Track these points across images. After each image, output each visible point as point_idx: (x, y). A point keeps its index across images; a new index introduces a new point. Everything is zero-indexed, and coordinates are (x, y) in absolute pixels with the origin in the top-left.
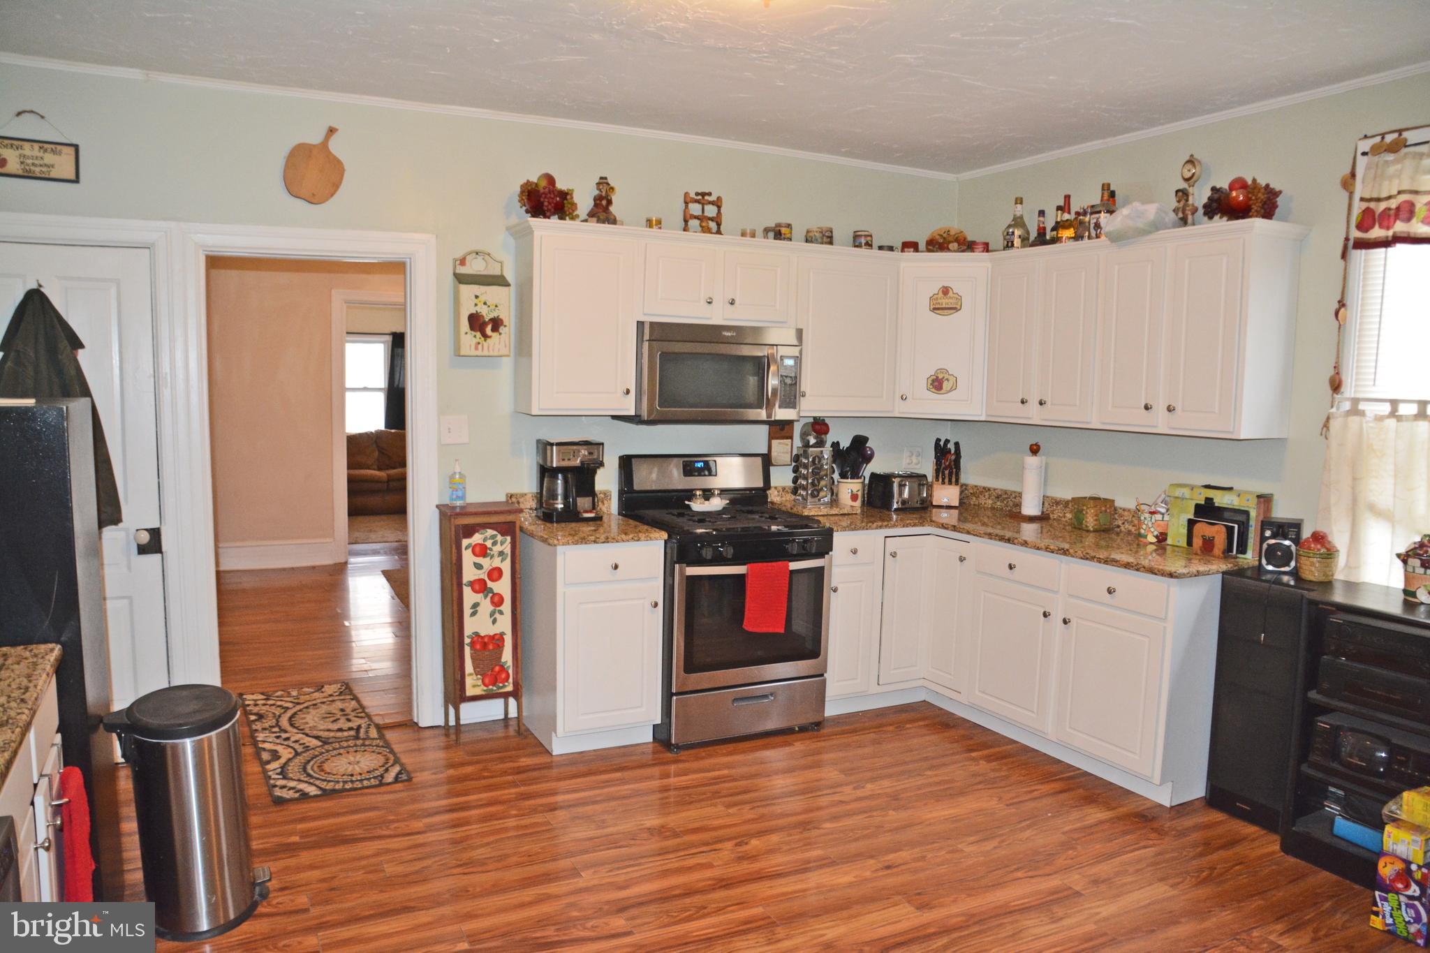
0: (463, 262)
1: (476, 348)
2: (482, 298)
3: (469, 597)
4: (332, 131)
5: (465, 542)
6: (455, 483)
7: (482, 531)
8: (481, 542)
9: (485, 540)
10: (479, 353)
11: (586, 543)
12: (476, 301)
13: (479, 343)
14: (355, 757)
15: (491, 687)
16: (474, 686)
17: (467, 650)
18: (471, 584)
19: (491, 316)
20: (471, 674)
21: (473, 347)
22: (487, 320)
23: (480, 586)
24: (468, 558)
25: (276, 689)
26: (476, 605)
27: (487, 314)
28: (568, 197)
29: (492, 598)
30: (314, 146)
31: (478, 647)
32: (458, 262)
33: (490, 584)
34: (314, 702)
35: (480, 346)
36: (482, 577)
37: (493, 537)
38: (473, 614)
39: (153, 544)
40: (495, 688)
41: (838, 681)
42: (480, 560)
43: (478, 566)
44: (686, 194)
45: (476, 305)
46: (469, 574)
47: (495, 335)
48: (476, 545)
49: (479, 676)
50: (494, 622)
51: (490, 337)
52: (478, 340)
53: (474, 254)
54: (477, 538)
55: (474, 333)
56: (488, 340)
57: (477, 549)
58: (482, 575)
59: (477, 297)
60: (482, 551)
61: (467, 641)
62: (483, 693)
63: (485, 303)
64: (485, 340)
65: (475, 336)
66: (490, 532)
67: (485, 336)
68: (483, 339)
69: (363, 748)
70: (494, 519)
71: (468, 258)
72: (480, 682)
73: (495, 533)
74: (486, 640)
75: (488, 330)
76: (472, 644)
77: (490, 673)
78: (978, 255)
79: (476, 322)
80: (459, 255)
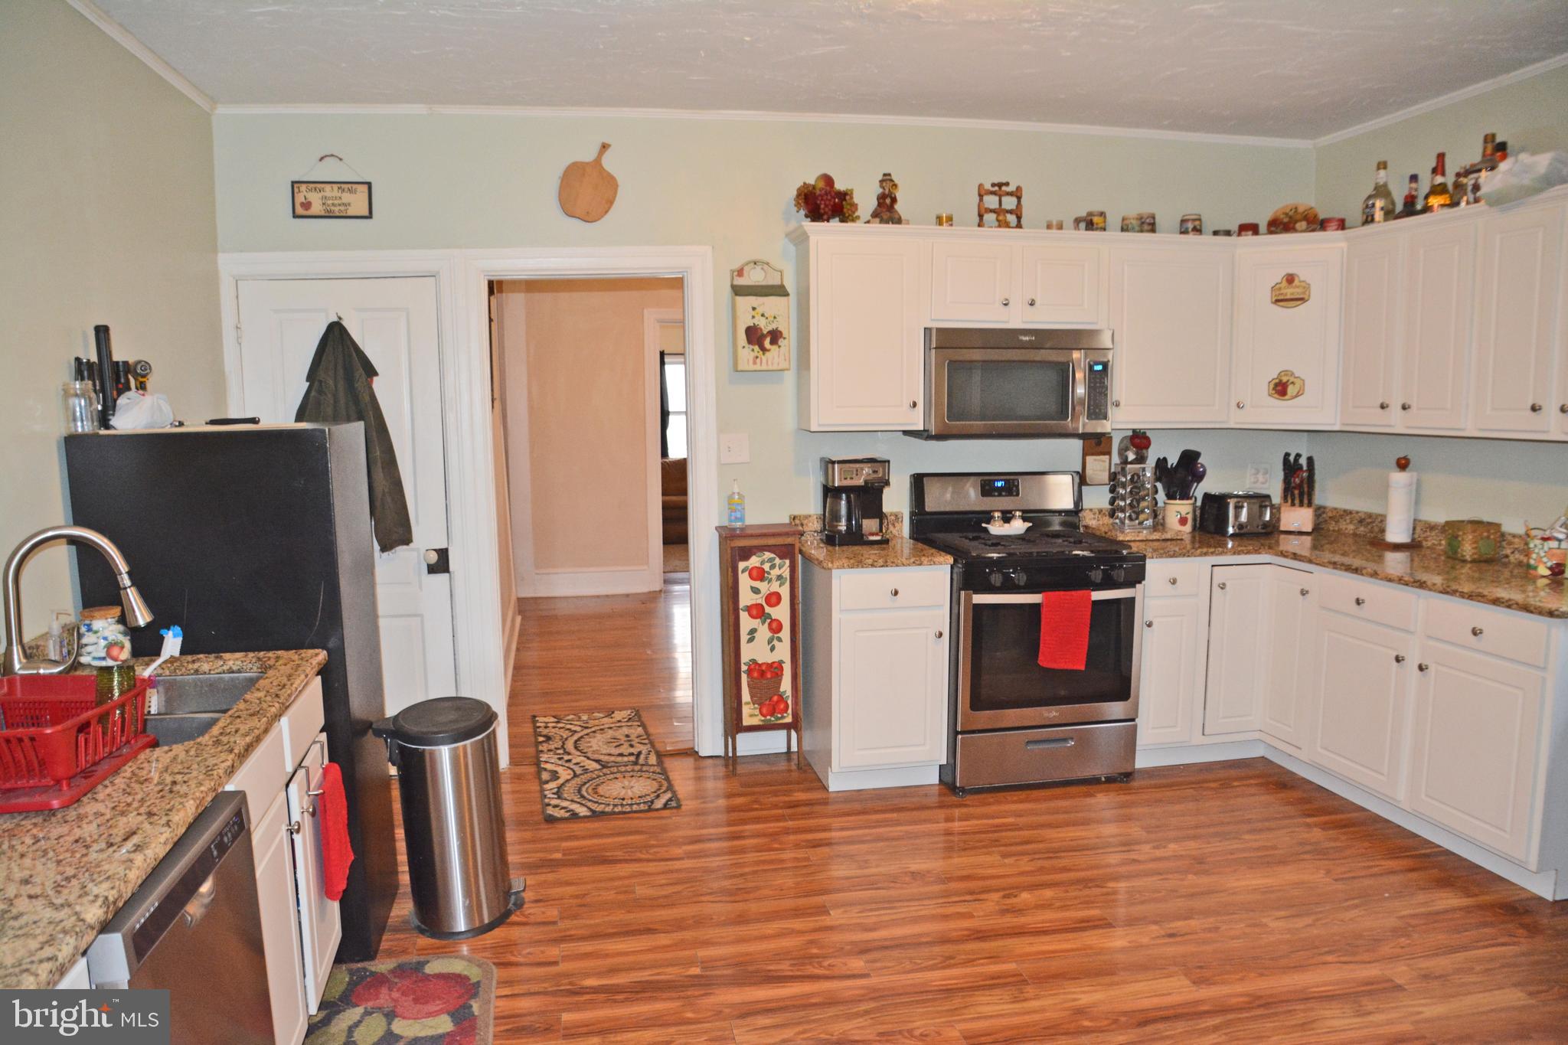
0: (740, 272)
1: (755, 363)
2: (760, 310)
3: (746, 622)
4: (605, 147)
5: (742, 565)
6: (734, 505)
7: (759, 554)
8: (758, 565)
9: (762, 563)
10: (758, 367)
11: (862, 567)
12: (753, 313)
13: (757, 357)
14: (630, 782)
15: (768, 717)
16: (751, 716)
17: (744, 678)
18: (748, 609)
19: (770, 328)
20: (747, 703)
21: (751, 362)
22: (765, 332)
23: (757, 612)
24: (745, 582)
25: (567, 713)
26: (753, 631)
27: (765, 326)
28: (848, 198)
29: (770, 624)
30: (587, 163)
31: (755, 675)
32: (736, 273)
33: (768, 609)
34: (602, 727)
35: (758, 360)
36: (759, 601)
37: (771, 560)
38: (751, 640)
39: (441, 564)
40: (773, 719)
41: (1153, 728)
42: (757, 584)
43: (756, 591)
44: (980, 186)
45: (753, 317)
46: (746, 598)
47: (774, 348)
48: (753, 568)
49: (756, 706)
50: (772, 649)
51: (769, 350)
52: (756, 354)
53: (752, 265)
54: (754, 561)
55: (751, 347)
56: (767, 354)
57: (755, 573)
58: (760, 599)
59: (754, 309)
60: (759, 575)
61: (744, 668)
62: (761, 723)
63: (763, 315)
64: (764, 354)
65: (753, 350)
66: (768, 555)
67: (763, 349)
68: (761, 353)
69: (639, 774)
70: (771, 541)
71: (746, 269)
72: (757, 712)
73: (773, 555)
74: (764, 668)
75: (767, 343)
76: (749, 672)
77: (767, 702)
78: (1332, 235)
79: (754, 336)
80: (736, 266)
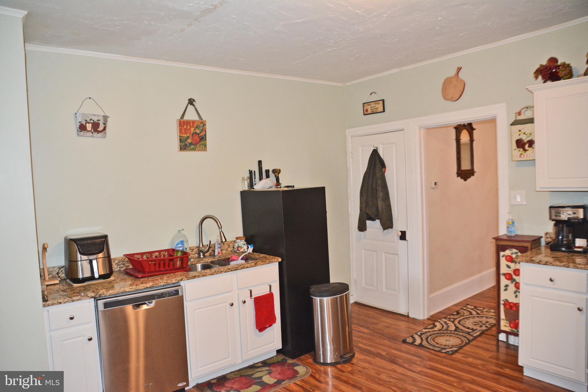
0: (519, 113)
1: (520, 157)
2: (523, 131)
3: (504, 281)
4: (459, 69)
5: (502, 254)
7: (510, 249)
8: (510, 254)
9: (512, 254)
10: (522, 159)
12: (520, 133)
13: (522, 154)
14: (449, 338)
15: (514, 329)
16: (505, 326)
17: (502, 308)
18: (505, 275)
19: (528, 139)
20: (503, 319)
21: (519, 156)
22: (526, 141)
23: (509, 277)
24: (503, 262)
26: (507, 286)
27: (525, 139)
29: (515, 284)
30: (452, 77)
31: (508, 307)
32: (517, 114)
33: (514, 277)
35: (522, 156)
36: (510, 272)
37: (516, 253)
38: (506, 290)
40: (516, 331)
42: (509, 264)
43: (509, 267)
45: (520, 135)
46: (504, 270)
47: (530, 149)
48: (507, 256)
49: (508, 322)
50: (516, 296)
51: (527, 150)
52: (521, 153)
53: (525, 109)
54: (508, 252)
55: (519, 149)
56: (527, 152)
57: (508, 258)
58: (510, 271)
59: (520, 131)
60: (510, 259)
61: (502, 302)
62: (510, 331)
63: (524, 133)
64: (525, 152)
65: (519, 151)
66: (514, 250)
67: (525, 150)
68: (524, 152)
70: (516, 244)
71: (523, 111)
72: (508, 325)
73: (517, 251)
74: (512, 304)
75: (527, 147)
76: (505, 305)
77: (513, 322)
79: (520, 144)
80: (518, 110)
